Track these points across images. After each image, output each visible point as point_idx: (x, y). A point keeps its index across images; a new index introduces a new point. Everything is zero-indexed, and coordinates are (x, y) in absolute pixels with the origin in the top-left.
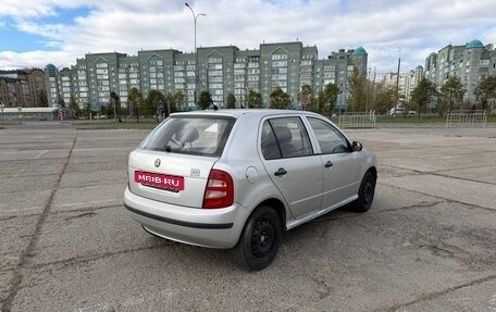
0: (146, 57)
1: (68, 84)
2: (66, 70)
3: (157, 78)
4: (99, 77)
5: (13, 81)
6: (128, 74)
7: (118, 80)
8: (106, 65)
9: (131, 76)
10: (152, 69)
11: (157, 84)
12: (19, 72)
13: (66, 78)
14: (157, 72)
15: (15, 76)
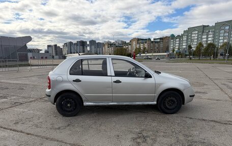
0: (219, 26)
1: (178, 42)
2: (179, 36)
3: (224, 36)
4: (193, 38)
5: (158, 42)
6: (207, 35)
7: (202, 38)
8: (197, 32)
9: (209, 36)
10: (222, 31)
11: (224, 39)
12: (160, 39)
13: (178, 40)
14: (225, 33)
15: (159, 40)
